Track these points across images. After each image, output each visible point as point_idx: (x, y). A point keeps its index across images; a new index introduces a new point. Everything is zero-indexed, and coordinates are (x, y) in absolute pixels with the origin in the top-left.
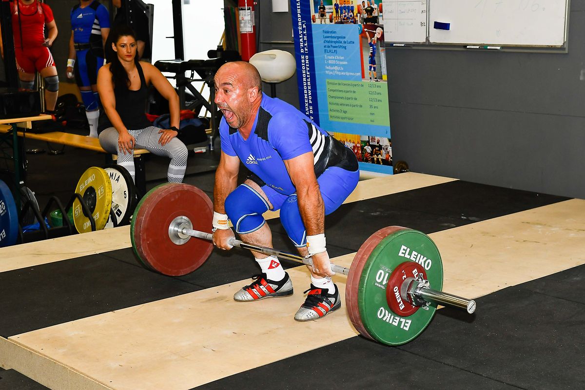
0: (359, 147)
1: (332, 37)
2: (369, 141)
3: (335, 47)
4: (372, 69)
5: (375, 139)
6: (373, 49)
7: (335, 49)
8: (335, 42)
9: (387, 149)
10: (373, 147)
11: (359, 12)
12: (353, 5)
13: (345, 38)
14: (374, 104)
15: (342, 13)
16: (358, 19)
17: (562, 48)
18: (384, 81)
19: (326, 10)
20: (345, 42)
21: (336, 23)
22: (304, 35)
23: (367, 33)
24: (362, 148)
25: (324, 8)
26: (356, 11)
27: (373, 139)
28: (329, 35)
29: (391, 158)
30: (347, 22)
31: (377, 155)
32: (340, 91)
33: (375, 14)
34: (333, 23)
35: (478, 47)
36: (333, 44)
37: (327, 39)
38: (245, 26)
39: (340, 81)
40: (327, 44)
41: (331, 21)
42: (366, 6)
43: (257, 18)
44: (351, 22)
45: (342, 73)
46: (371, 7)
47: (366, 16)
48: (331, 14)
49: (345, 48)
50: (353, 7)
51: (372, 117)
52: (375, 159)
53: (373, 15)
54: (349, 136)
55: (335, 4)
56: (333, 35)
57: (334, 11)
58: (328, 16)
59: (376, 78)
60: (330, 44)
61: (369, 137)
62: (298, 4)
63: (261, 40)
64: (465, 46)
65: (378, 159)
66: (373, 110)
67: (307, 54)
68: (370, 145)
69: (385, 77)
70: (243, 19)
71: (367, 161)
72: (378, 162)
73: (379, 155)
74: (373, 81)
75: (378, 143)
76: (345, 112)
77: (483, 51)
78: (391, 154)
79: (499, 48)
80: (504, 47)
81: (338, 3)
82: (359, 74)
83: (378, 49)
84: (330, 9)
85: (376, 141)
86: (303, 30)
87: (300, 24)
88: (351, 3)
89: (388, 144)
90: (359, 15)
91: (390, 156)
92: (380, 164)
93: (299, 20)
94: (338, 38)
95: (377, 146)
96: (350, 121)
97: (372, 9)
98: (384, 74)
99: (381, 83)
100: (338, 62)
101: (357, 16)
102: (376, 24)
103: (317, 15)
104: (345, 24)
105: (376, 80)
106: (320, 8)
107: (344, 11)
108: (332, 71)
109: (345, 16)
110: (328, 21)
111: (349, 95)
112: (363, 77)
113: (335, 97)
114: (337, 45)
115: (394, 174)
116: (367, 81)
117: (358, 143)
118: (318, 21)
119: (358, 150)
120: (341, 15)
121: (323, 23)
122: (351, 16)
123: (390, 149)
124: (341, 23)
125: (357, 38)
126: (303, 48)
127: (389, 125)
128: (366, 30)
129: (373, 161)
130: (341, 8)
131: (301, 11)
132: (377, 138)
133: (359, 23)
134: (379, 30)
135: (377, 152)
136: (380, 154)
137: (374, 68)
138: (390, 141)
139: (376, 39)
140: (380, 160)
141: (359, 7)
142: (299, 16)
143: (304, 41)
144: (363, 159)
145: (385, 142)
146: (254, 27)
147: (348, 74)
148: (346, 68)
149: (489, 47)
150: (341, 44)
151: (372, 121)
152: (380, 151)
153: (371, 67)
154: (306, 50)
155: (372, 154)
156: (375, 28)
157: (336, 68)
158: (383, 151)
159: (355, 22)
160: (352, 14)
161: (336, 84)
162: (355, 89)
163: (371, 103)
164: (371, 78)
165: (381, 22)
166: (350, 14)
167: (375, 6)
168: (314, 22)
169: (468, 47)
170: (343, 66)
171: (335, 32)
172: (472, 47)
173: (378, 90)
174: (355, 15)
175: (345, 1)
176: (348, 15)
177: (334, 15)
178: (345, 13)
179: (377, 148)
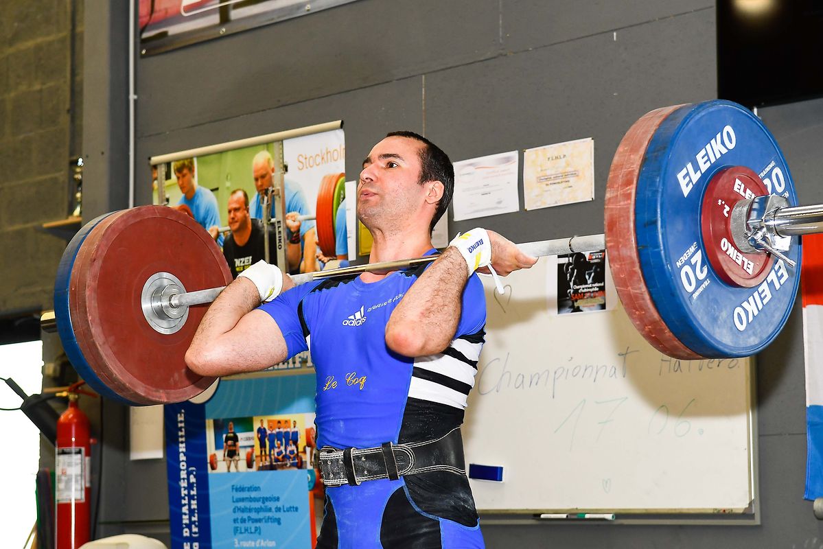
1: (251, 500)
7: (258, 525)
8: (258, 510)
11: (309, 444)
12: (296, 430)
13: (278, 499)
15: (272, 447)
16: (307, 458)
17: (747, 515)
19: (240, 443)
20: (278, 509)
21: (261, 469)
22: (191, 497)
25: (235, 439)
26: (302, 442)
28: (245, 495)
30: (283, 467)
34: (254, 469)
35: (564, 516)
36: (254, 515)
37: (241, 505)
38: (68, 488)
40: (239, 515)
41: (250, 465)
43: (95, 471)
44: (293, 465)
48: (249, 450)
49: (278, 521)
50: (295, 434)
55: (259, 430)
56: (253, 494)
57: (257, 443)
58: (243, 454)
60: (245, 515)
62: (180, 434)
63: (102, 517)
64: (536, 516)
67: (195, 540)
70: (64, 473)
77: (576, 523)
79: (609, 517)
80: (619, 515)
81: (266, 425)
84: (248, 439)
86: (190, 486)
87: (183, 474)
88: (292, 425)
90: (308, 449)
93: (183, 466)
94: (265, 500)
101: (305, 452)
103: (220, 454)
104: (279, 471)
106: (227, 439)
107: (277, 443)
109: (280, 453)
110: (242, 465)
114: (261, 515)
118: (222, 467)
120: (270, 451)
121: (233, 469)
122: (292, 452)
124: (272, 468)
125: (304, 498)
126: (189, 526)
130: (272, 438)
131: (186, 448)
133: (310, 467)
141: (309, 432)
142: (182, 457)
143: (191, 512)
146: (88, 491)
149: (587, 516)
150: (270, 514)
154: (195, 529)
159: (300, 465)
160: (293, 448)
166: (289, 449)
168: (213, 468)
169: (542, 516)
171: (257, 489)
172: (553, 516)
174: (301, 449)
175: (279, 422)
176: (286, 450)
177: (257, 451)
178: (279, 448)
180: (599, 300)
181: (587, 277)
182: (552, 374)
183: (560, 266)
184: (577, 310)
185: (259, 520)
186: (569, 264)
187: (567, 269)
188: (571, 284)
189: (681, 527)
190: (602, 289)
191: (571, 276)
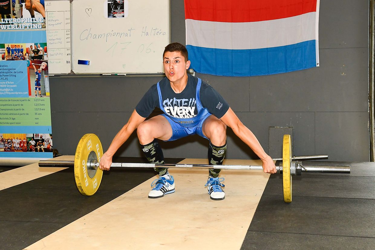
0: (24, 142)
2: (33, 138)
3: (6, 76)
4: (38, 89)
5: (39, 135)
6: (39, 76)
7: (7, 77)
9: (48, 141)
10: (37, 141)
11: (27, 52)
12: (22, 48)
13: (15, 69)
14: (39, 112)
15: (13, 53)
16: (27, 57)
18: (47, 96)
20: (15, 72)
21: (7, 60)
23: (34, 66)
24: (28, 143)
26: (25, 52)
27: (37, 135)
28: (1, 68)
29: (52, 147)
30: (17, 59)
31: (40, 146)
32: (10, 105)
33: (41, 53)
34: (5, 60)
35: (110, 75)
36: (5, 74)
39: (10, 99)
41: (3, 59)
42: (33, 49)
44: (21, 59)
45: (12, 93)
46: (37, 49)
47: (33, 55)
48: (3, 54)
49: (15, 76)
51: (37, 121)
52: (38, 149)
53: (39, 54)
54: (16, 135)
55: (7, 48)
56: (5, 68)
59: (40, 95)
60: (1, 74)
61: (34, 134)
64: (101, 75)
65: (41, 149)
66: (37, 116)
68: (34, 140)
69: (48, 94)
71: (31, 150)
72: (41, 150)
73: (41, 145)
74: (38, 97)
75: (41, 138)
76: (14, 119)
77: (114, 77)
78: (52, 144)
79: (125, 75)
80: (127, 74)
81: (10, 46)
82: (27, 93)
83: (43, 76)
84: (3, 51)
85: (39, 136)
88: (21, 47)
89: (49, 137)
90: (27, 54)
91: (51, 145)
92: (42, 152)
94: (9, 69)
95: (40, 140)
96: (18, 125)
97: (39, 51)
98: (48, 92)
99: (44, 98)
100: (9, 86)
101: (26, 55)
102: (41, 60)
105: (41, 96)
108: (3, 92)
111: (18, 107)
112: (30, 94)
113: (5, 110)
114: (8, 74)
115: (53, 158)
116: (33, 97)
117: (24, 139)
119: (24, 144)
120: (12, 55)
123: (51, 141)
124: (12, 60)
125: (25, 69)
127: (50, 125)
128: (33, 64)
129: (36, 150)
130: (13, 51)
133: (27, 60)
134: (44, 64)
135: (40, 144)
136: (43, 145)
137: (40, 89)
138: (51, 135)
139: (41, 70)
140: (42, 149)
141: (27, 49)
144: (28, 149)
145: (47, 136)
147: (17, 93)
148: (15, 89)
149: (118, 75)
150: (12, 74)
151: (36, 123)
152: (43, 143)
153: (36, 88)
155: (35, 145)
156: (41, 62)
157: (7, 90)
158: (45, 143)
159: (24, 59)
160: (21, 54)
161: (6, 100)
162: (23, 103)
163: (36, 112)
164: (36, 95)
165: (45, 58)
166: (20, 54)
167: (41, 48)
169: (103, 75)
170: (12, 88)
171: (6, 66)
172: (106, 75)
173: (42, 103)
174: (24, 54)
175: (16, 46)
176: (18, 54)
177: (7, 54)
178: (15, 54)
179: (40, 141)
180: (122, 14)
181: (118, 8)
182: (106, 35)
183: (109, 4)
184: (115, 17)
185: (7, 76)
186: (112, 3)
187: (111, 5)
188: (113, 9)
190: (123, 11)
191: (113, 7)
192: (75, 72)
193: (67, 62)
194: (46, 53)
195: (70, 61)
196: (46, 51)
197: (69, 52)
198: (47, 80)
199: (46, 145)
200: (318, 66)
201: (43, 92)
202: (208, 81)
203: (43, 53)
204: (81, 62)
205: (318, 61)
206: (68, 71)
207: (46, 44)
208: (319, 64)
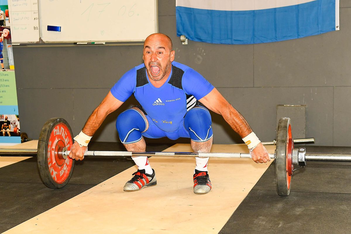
5: (3, 117)
9: (15, 123)
14: (2, 89)
18: (12, 70)
27: (1, 117)
29: (19, 130)
31: (6, 129)
35: (86, 43)
52: (4, 133)
59: (3, 69)
64: (75, 43)
65: (6, 132)
69: (12, 67)
72: (6, 134)
73: (7, 129)
75: (6, 119)
77: (91, 46)
78: (19, 127)
79: (104, 43)
80: (106, 43)
83: (5, 46)
85: (4, 118)
89: (16, 119)
91: (18, 128)
92: (8, 136)
95: (5, 122)
98: (12, 65)
99: (8, 72)
102: (2, 26)
105: (4, 70)
115: (22, 143)
123: (18, 123)
127: (16, 103)
132: (5, 116)
134: (5, 31)
135: (5, 126)
136: (8, 128)
137: (2, 61)
138: (18, 117)
139: (3, 38)
140: (8, 133)
145: (13, 118)
149: (95, 43)
152: (8, 126)
156: (2, 29)
158: (11, 126)
165: (7, 24)
167: (1, 12)
169: (77, 43)
172: (82, 43)
173: (6, 78)
179: (5, 124)
189: (130, 46)
192: (45, 40)
193: (35, 28)
194: (8, 18)
195: (38, 27)
196: (7, 16)
197: (36, 16)
198: (10, 51)
199: (12, 129)
200: (338, 29)
201: (7, 65)
202: (203, 51)
203: (5, 18)
204: (51, 28)
205: (337, 23)
206: (36, 40)
207: (6, 7)
208: (339, 27)
